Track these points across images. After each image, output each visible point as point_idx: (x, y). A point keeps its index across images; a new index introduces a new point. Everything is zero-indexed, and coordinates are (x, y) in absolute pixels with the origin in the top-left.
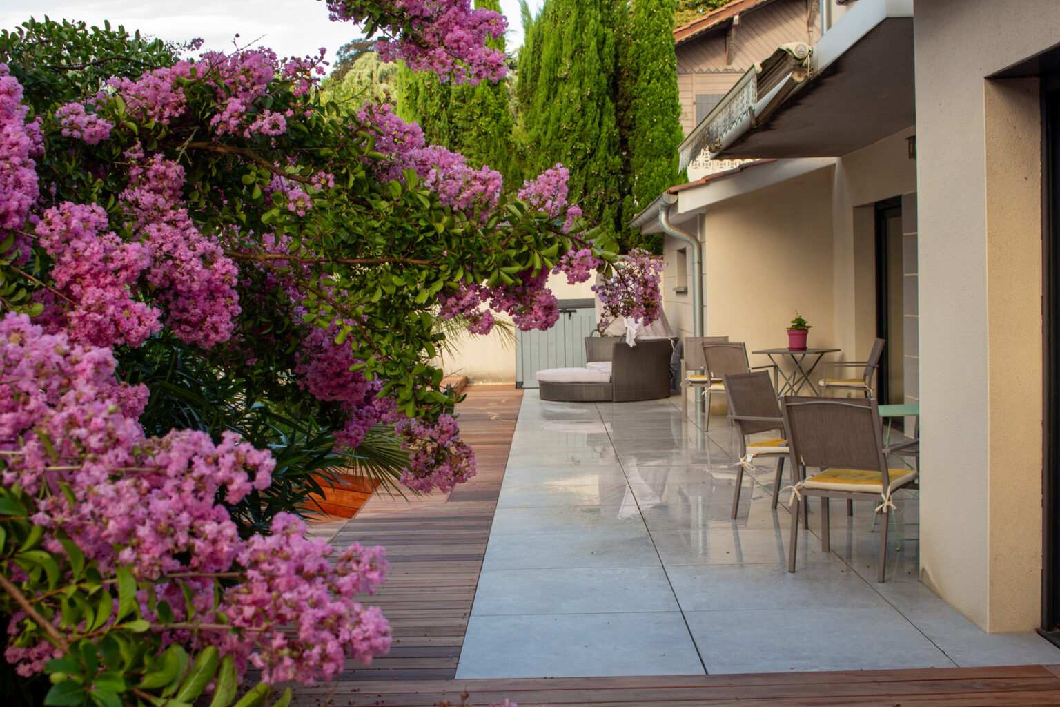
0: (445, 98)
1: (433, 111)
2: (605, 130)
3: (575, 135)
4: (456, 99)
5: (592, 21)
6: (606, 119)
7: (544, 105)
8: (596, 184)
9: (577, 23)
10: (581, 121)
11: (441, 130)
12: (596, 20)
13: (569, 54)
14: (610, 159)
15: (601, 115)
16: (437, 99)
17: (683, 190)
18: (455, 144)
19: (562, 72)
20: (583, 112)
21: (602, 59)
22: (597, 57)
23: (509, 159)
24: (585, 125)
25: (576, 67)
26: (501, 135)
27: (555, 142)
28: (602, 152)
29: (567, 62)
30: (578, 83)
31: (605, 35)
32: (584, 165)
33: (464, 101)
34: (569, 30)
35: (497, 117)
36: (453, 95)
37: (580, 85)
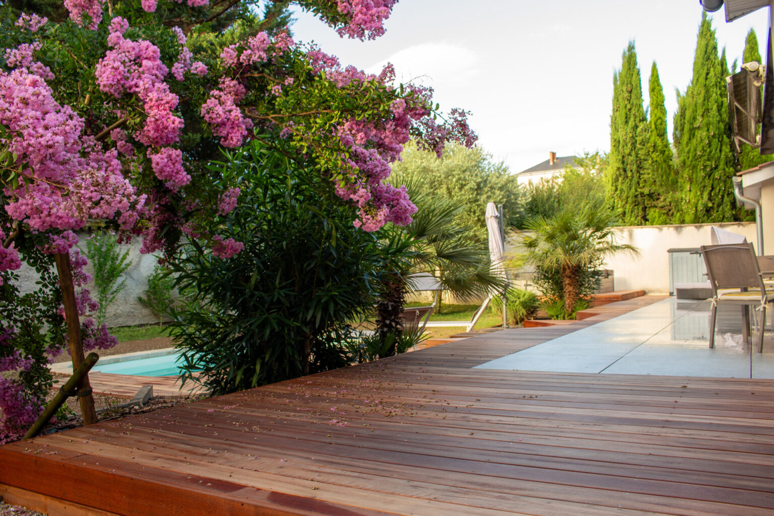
0: (634, 144)
1: (627, 151)
2: (723, 153)
3: (705, 158)
4: (640, 144)
5: (714, 95)
6: (724, 147)
7: (687, 143)
8: (719, 184)
9: (705, 96)
10: (708, 150)
11: (632, 161)
12: (717, 94)
13: (701, 113)
14: (727, 169)
15: (721, 145)
16: (629, 145)
17: (745, 174)
18: (641, 168)
19: (697, 124)
20: (710, 145)
21: (720, 115)
22: (717, 114)
23: (669, 174)
24: (711, 152)
25: (705, 121)
26: (665, 161)
27: (694, 162)
28: (721, 166)
29: (699, 119)
30: (706, 129)
31: (722, 102)
32: (711, 174)
33: (644, 145)
34: (700, 101)
35: (663, 152)
36: (638, 142)
37: (708, 130)
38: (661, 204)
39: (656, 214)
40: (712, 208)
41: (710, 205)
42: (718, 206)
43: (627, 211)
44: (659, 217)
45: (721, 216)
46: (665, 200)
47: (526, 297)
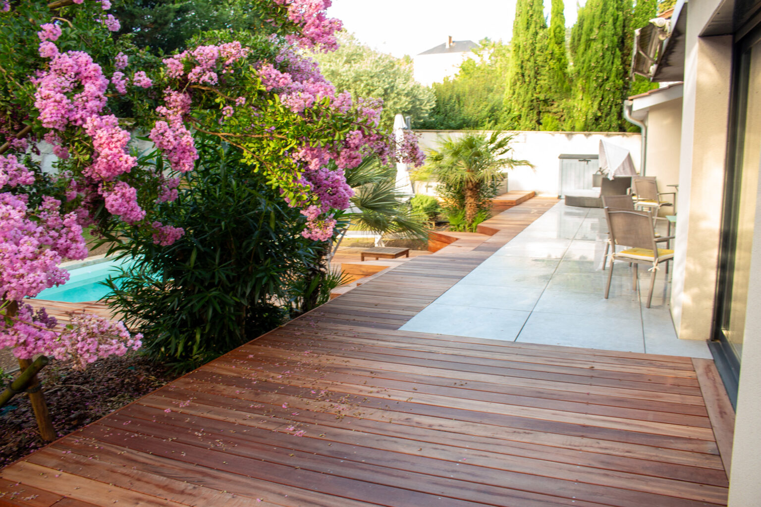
0: (533, 50)
1: (526, 57)
2: (615, 66)
3: (598, 69)
4: (539, 50)
5: (611, 8)
6: (616, 60)
7: (583, 54)
8: (608, 95)
9: (602, 9)
10: (602, 62)
11: (530, 67)
12: (613, 7)
13: (598, 26)
14: (617, 81)
15: (614, 58)
16: (529, 51)
17: (636, 98)
18: (538, 74)
19: (593, 36)
20: (603, 57)
21: (615, 28)
22: (612, 27)
23: (564, 82)
24: (604, 64)
25: (601, 33)
26: (561, 69)
27: (587, 73)
28: (612, 79)
29: (596, 31)
30: (601, 41)
31: (618, 15)
32: (602, 85)
33: (542, 52)
34: (598, 13)
35: (559, 60)
36: (537, 49)
37: (603, 43)
38: (554, 110)
39: (550, 120)
40: (600, 117)
41: (599, 114)
42: (607, 116)
43: (523, 114)
44: (552, 122)
45: (608, 125)
46: (558, 106)
47: (428, 203)
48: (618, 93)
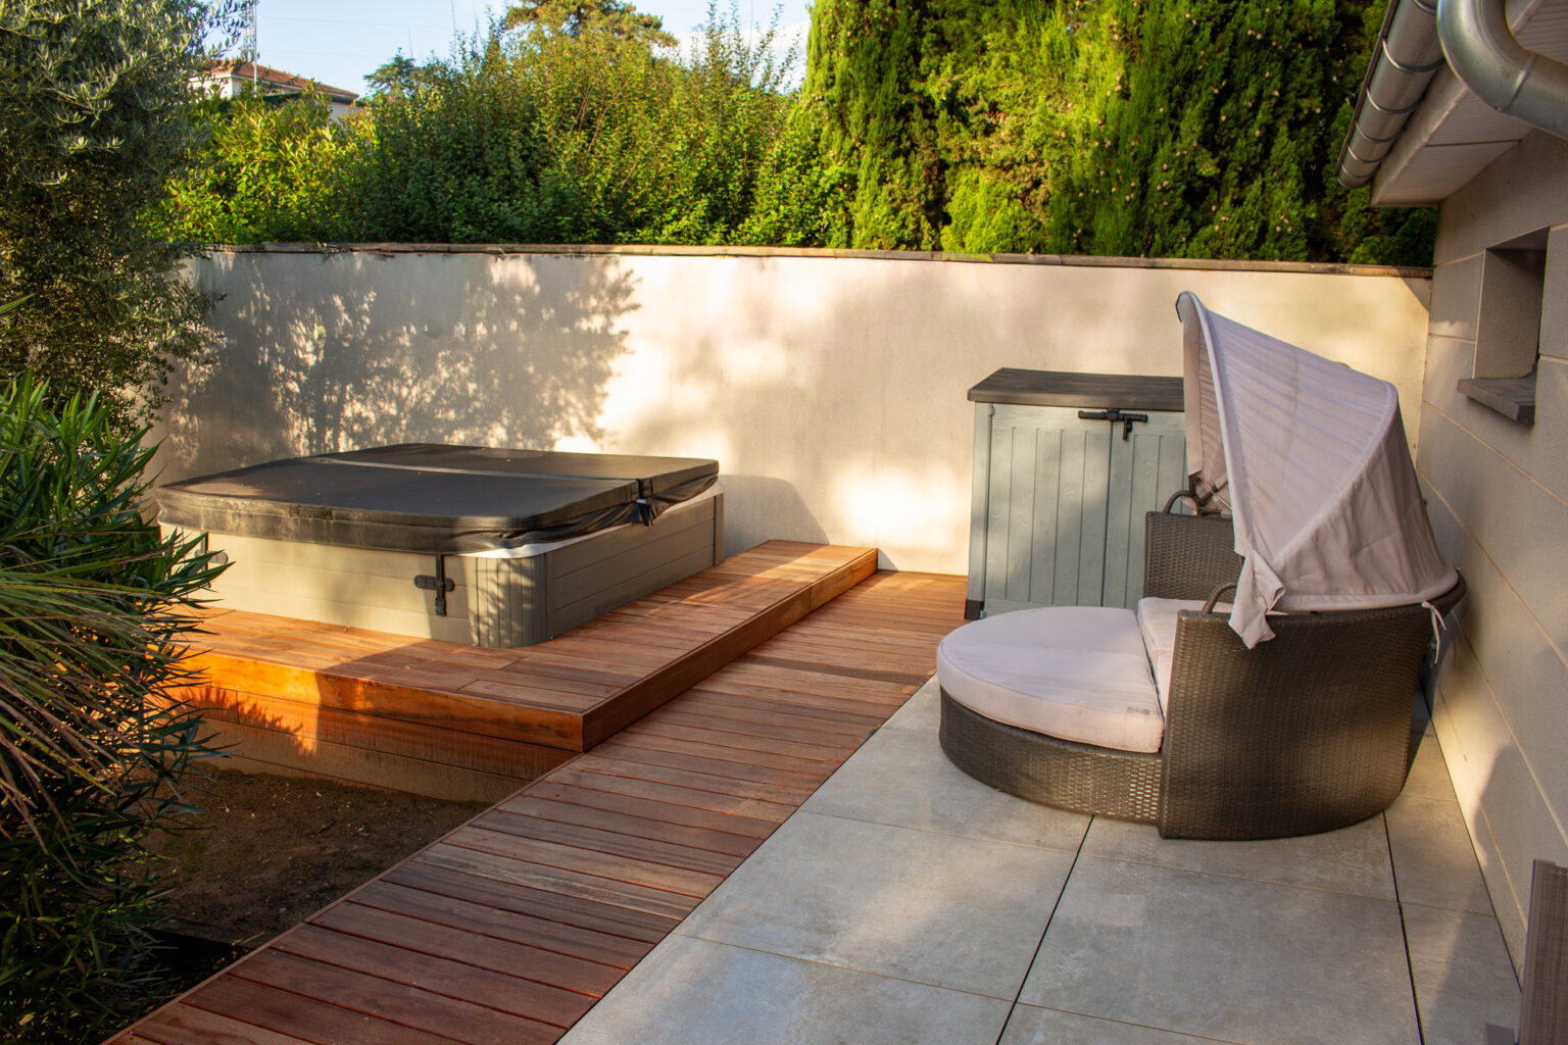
38: (1002, 153)
39: (980, 198)
40: (1215, 182)
41: (1208, 168)
42: (1245, 178)
43: (862, 173)
44: (991, 210)
45: (1253, 227)
46: (1019, 132)
48: (1306, 60)
